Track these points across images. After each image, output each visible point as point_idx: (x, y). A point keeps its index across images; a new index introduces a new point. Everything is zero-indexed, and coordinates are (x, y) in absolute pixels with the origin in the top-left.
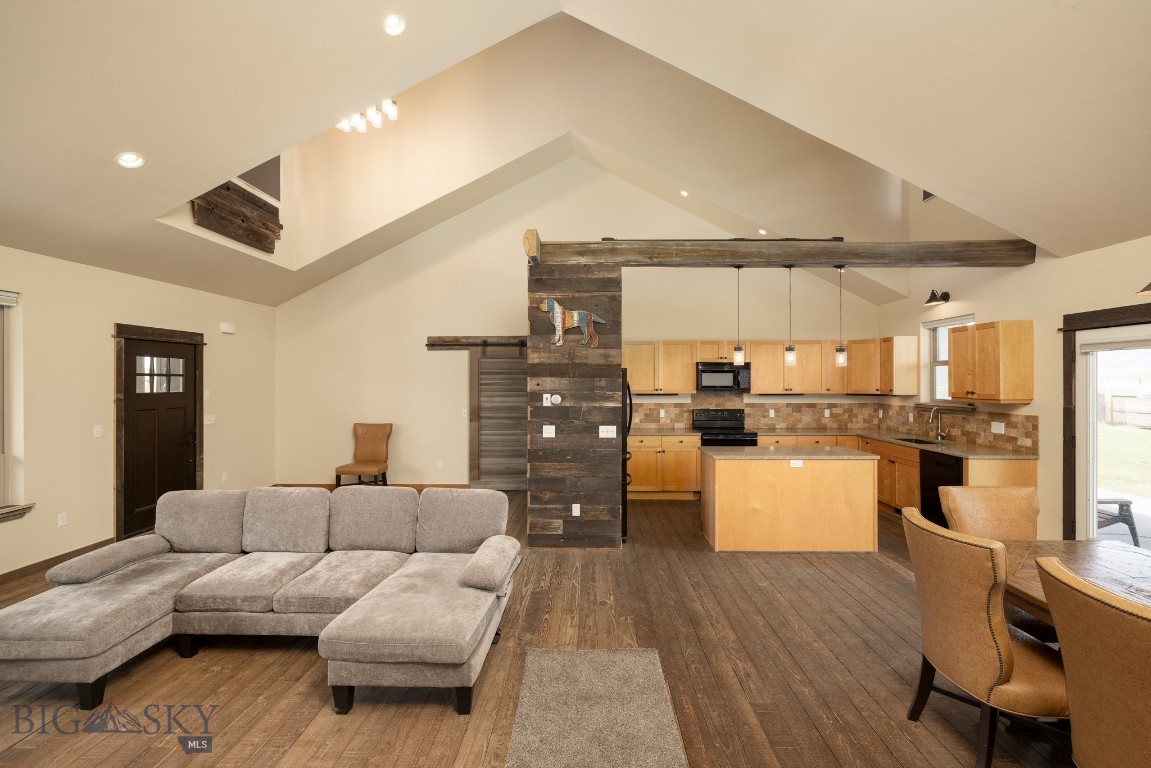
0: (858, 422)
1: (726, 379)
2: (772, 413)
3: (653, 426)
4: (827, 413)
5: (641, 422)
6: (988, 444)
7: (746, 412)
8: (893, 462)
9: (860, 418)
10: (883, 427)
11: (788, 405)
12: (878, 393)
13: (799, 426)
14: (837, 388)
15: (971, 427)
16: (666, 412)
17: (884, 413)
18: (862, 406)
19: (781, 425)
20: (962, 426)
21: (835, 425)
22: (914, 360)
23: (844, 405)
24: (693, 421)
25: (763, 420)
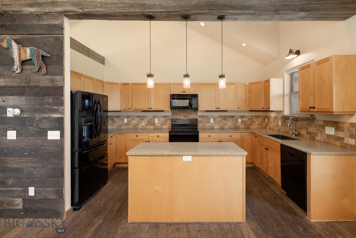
0: (255, 125)
1: (186, 103)
2: (212, 121)
3: (152, 127)
4: (240, 120)
5: (146, 125)
6: (323, 141)
7: (198, 120)
8: (267, 149)
9: (257, 123)
10: (268, 127)
11: (220, 116)
12: (263, 110)
13: (226, 127)
14: (243, 108)
15: (312, 130)
16: (158, 120)
17: (268, 120)
18: (257, 117)
19: (217, 127)
20: (307, 129)
21: (244, 127)
22: (281, 92)
23: (248, 116)
24: (172, 124)
25: (207, 124)
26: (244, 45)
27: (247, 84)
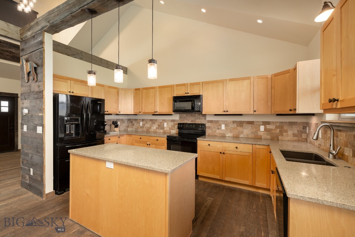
0: (288, 136)
1: (187, 105)
2: (223, 127)
3: (161, 131)
7: (207, 125)
9: (290, 133)
11: (234, 122)
13: (242, 136)
16: (167, 124)
17: (309, 128)
18: (291, 124)
19: (229, 135)
21: (269, 137)
23: (276, 122)
25: (218, 131)
26: (260, 21)
27: (270, 76)
